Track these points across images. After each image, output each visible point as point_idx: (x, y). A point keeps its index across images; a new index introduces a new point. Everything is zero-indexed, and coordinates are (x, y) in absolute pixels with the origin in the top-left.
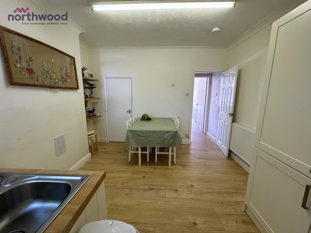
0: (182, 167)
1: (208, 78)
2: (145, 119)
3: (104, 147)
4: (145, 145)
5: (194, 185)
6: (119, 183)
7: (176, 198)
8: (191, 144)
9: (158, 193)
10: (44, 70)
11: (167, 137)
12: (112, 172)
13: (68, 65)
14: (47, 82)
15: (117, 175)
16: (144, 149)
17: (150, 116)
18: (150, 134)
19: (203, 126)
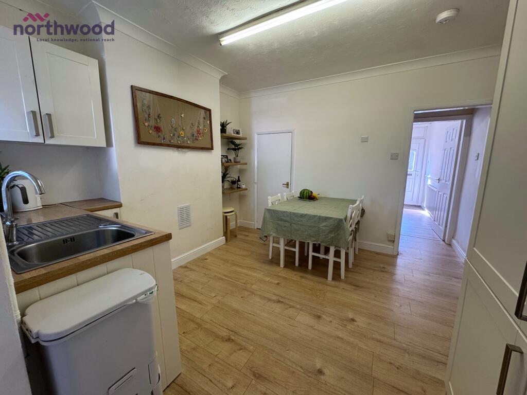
0: (354, 287)
1: (465, 121)
2: (305, 196)
3: (247, 234)
4: (290, 235)
5: (356, 319)
6: (241, 281)
7: (312, 327)
8: (398, 256)
9: (287, 310)
10: (172, 127)
11: (324, 228)
12: (240, 266)
13: (202, 120)
14: (174, 141)
15: (245, 271)
16: (291, 243)
17: (315, 194)
18: (296, 218)
19: (446, 227)
